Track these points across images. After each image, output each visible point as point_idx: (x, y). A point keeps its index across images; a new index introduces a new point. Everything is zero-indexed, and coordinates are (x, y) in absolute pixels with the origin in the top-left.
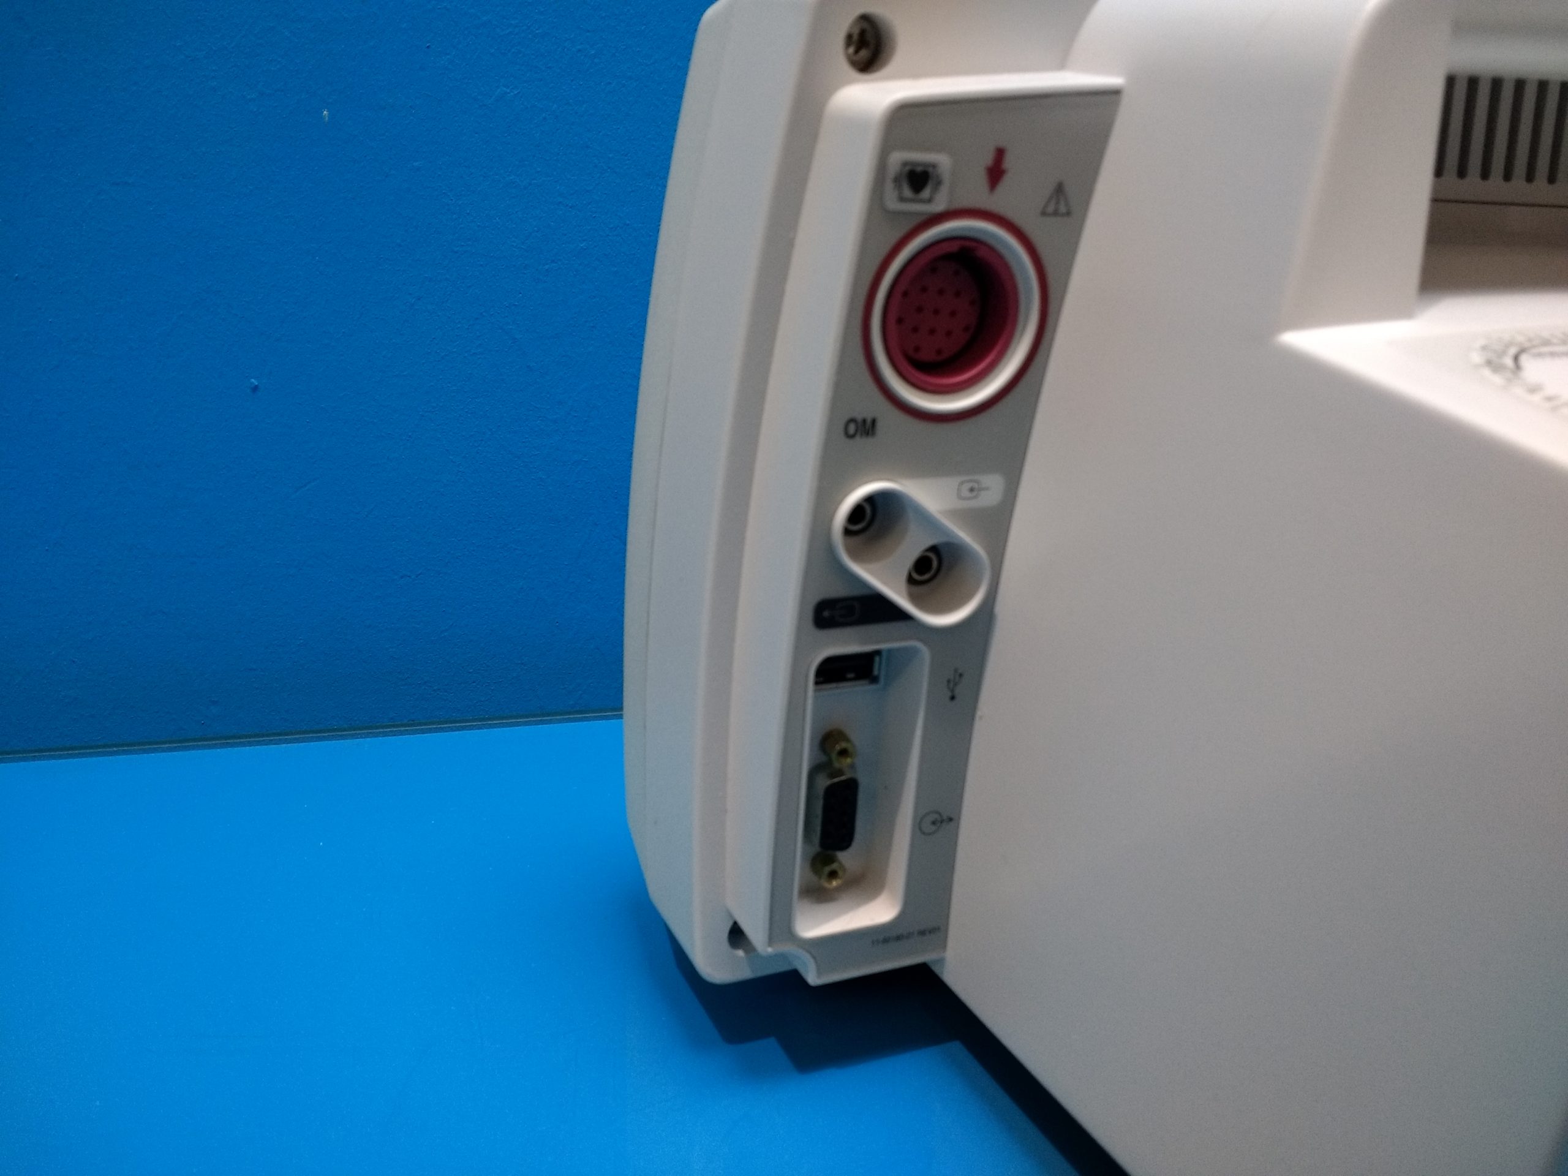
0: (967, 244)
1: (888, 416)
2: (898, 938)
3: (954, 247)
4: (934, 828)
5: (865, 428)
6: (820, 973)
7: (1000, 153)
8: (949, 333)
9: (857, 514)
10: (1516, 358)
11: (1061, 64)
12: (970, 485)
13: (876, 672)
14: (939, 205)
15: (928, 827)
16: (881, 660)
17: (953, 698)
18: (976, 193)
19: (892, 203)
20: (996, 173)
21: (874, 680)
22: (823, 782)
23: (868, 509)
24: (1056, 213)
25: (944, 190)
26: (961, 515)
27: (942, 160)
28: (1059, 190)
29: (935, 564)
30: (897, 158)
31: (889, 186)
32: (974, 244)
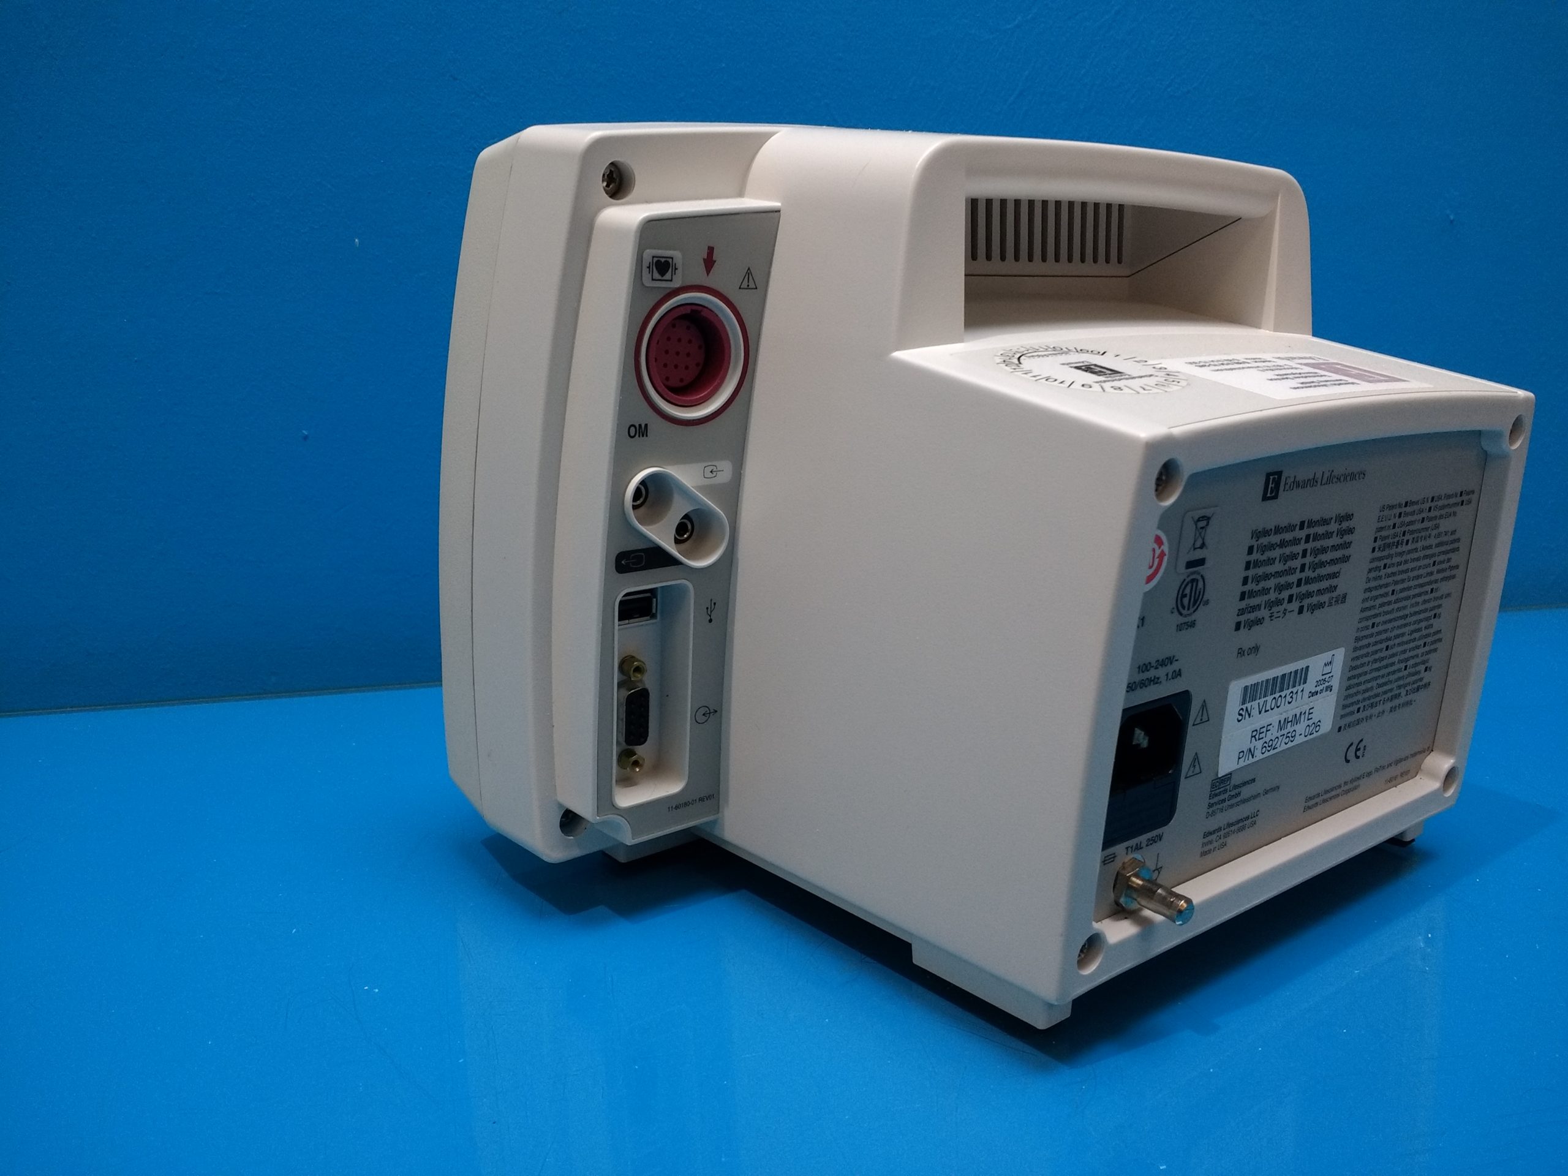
0: (694, 308)
1: (655, 424)
2: (686, 804)
3: (688, 310)
4: (705, 718)
5: (640, 431)
6: (634, 836)
7: (711, 250)
8: (687, 368)
9: (637, 494)
10: (1019, 359)
11: (740, 194)
12: (710, 469)
13: (654, 611)
14: (677, 283)
15: (701, 719)
16: (657, 600)
17: (710, 621)
18: (698, 276)
19: (648, 283)
20: (709, 263)
21: (654, 616)
22: (625, 693)
23: (643, 488)
24: (748, 287)
25: (679, 272)
26: (708, 490)
27: (677, 255)
28: (749, 272)
29: (690, 527)
30: (648, 254)
31: (645, 271)
32: (700, 308)
